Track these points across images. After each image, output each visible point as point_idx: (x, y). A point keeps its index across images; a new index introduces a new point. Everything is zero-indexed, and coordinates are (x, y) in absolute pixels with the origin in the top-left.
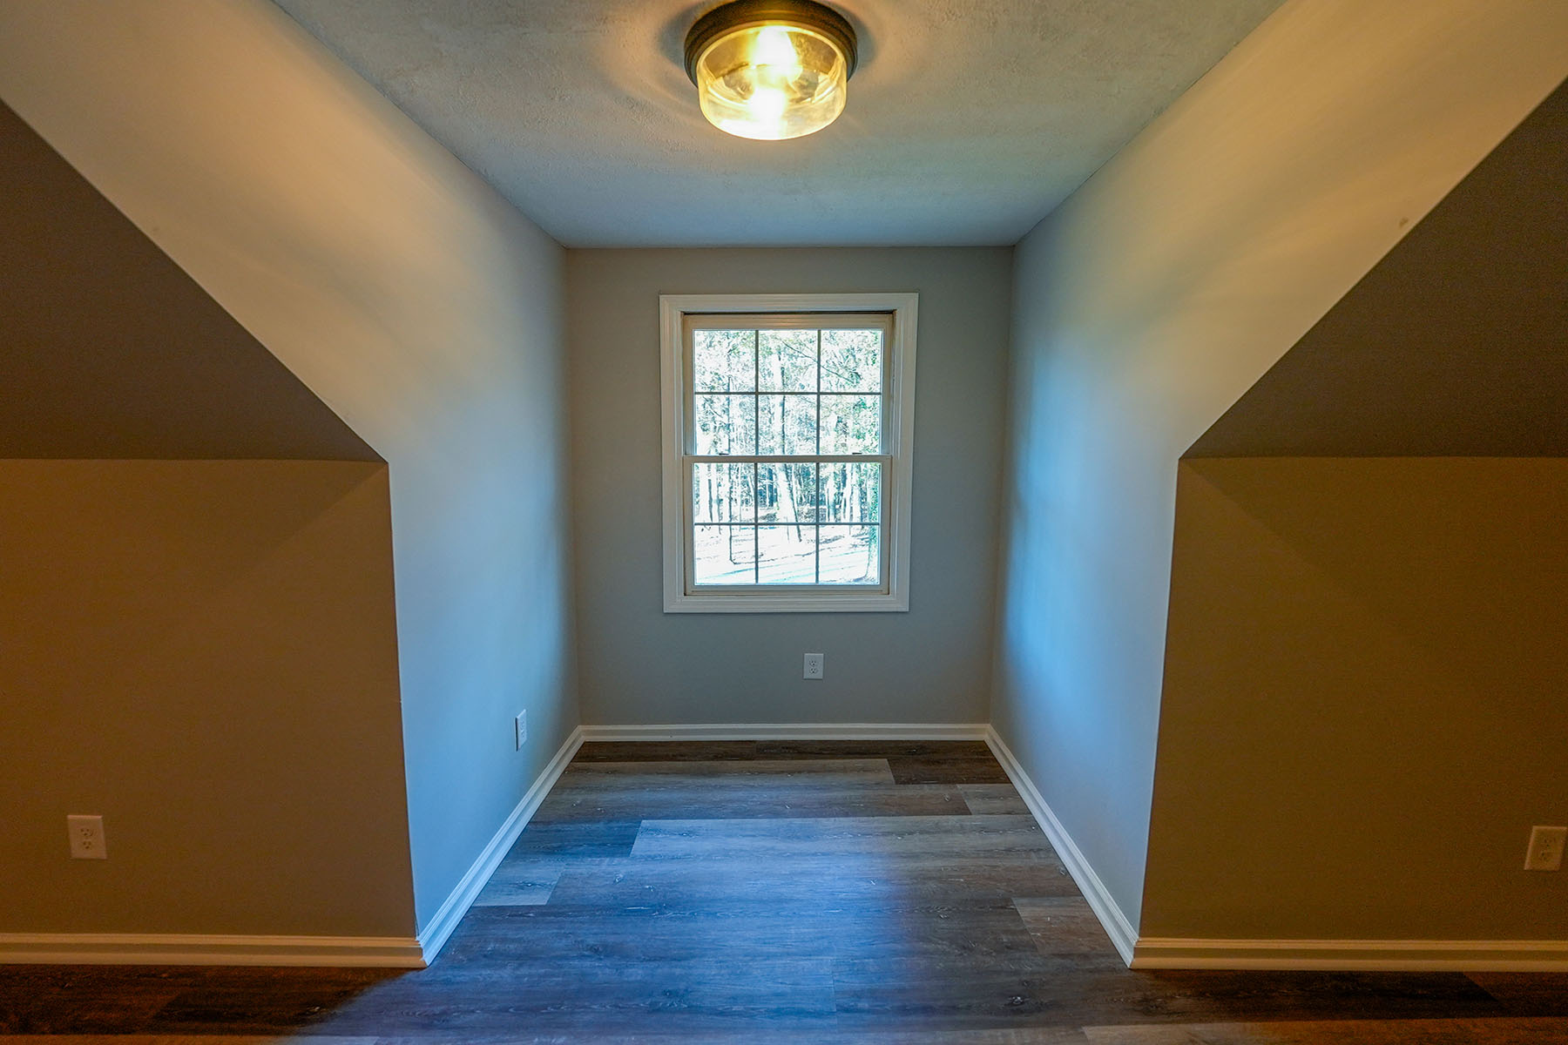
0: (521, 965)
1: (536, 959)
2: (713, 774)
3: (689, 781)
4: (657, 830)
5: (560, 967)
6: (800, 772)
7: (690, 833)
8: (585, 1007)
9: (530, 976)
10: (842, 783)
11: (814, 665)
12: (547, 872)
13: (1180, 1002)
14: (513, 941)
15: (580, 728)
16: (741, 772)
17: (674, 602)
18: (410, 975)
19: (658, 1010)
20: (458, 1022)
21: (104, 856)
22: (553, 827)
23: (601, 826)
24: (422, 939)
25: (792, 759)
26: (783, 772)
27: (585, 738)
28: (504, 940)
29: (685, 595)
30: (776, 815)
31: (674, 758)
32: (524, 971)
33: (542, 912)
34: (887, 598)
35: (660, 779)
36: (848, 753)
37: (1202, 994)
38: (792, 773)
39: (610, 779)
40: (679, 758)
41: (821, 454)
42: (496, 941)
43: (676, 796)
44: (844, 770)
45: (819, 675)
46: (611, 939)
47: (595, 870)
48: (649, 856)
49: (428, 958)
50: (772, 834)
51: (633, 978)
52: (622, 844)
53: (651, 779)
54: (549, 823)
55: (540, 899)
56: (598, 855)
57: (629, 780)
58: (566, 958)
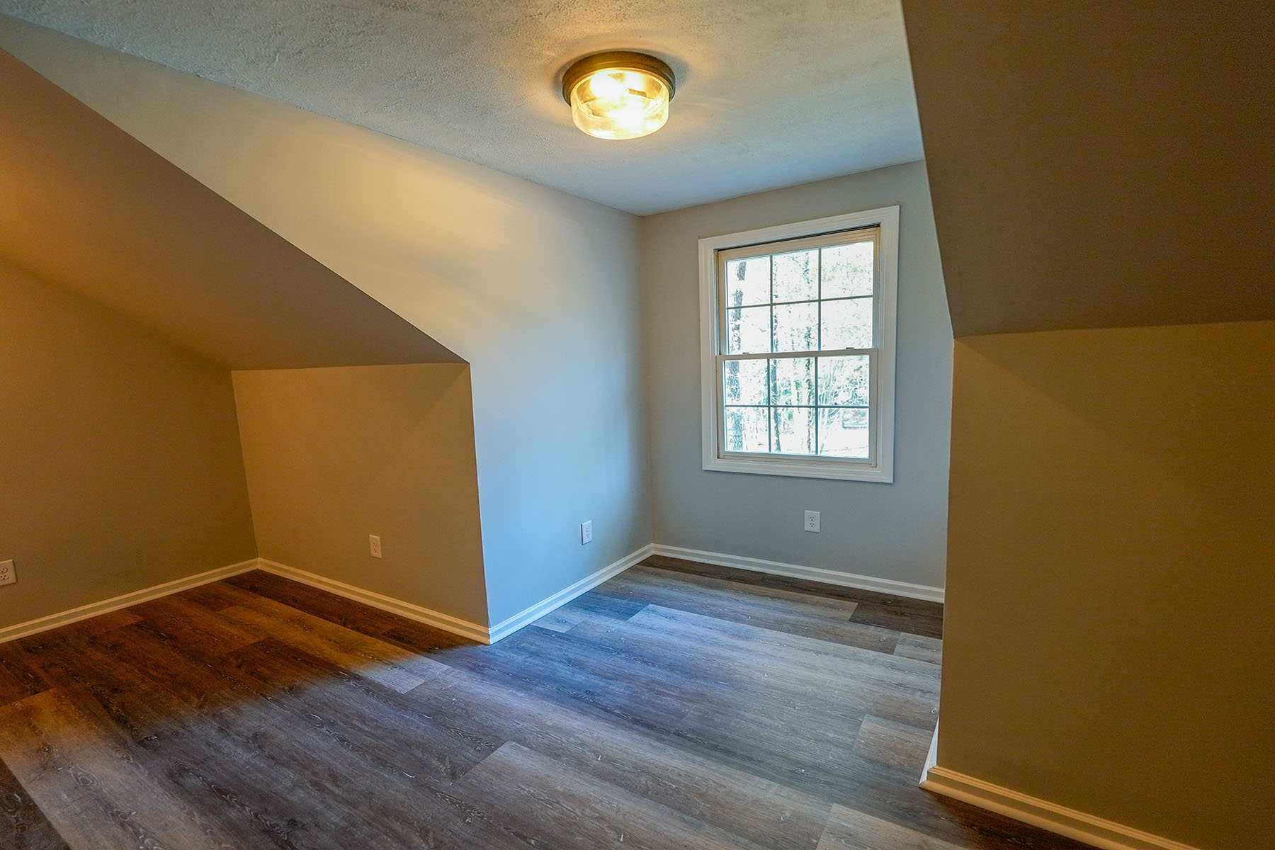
0: (530, 657)
1: (539, 656)
2: (717, 587)
3: (697, 588)
4: (653, 611)
5: (547, 663)
6: (779, 598)
7: (673, 618)
8: (544, 685)
9: (531, 663)
10: (805, 611)
11: (812, 521)
12: (578, 618)
13: (943, 822)
14: (536, 645)
15: (652, 545)
16: (736, 591)
17: (710, 462)
18: (482, 646)
19: (577, 698)
20: (485, 672)
21: (381, 557)
22: (599, 596)
23: (624, 602)
24: (491, 631)
25: (784, 589)
26: (766, 596)
27: (653, 552)
28: (532, 644)
29: (718, 458)
30: (737, 620)
31: (700, 574)
32: (529, 660)
33: (560, 636)
34: (875, 471)
35: (681, 584)
36: (831, 594)
37: (971, 826)
38: (772, 598)
39: (650, 578)
40: (704, 574)
41: (822, 350)
42: (528, 643)
43: (683, 595)
44: (815, 604)
45: (817, 529)
46: (582, 658)
47: (603, 623)
48: (637, 624)
49: (492, 641)
50: (724, 631)
51: (577, 679)
52: (628, 614)
53: (674, 583)
54: (598, 594)
55: (563, 629)
56: (611, 616)
57: (660, 581)
58: (552, 660)
